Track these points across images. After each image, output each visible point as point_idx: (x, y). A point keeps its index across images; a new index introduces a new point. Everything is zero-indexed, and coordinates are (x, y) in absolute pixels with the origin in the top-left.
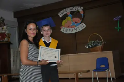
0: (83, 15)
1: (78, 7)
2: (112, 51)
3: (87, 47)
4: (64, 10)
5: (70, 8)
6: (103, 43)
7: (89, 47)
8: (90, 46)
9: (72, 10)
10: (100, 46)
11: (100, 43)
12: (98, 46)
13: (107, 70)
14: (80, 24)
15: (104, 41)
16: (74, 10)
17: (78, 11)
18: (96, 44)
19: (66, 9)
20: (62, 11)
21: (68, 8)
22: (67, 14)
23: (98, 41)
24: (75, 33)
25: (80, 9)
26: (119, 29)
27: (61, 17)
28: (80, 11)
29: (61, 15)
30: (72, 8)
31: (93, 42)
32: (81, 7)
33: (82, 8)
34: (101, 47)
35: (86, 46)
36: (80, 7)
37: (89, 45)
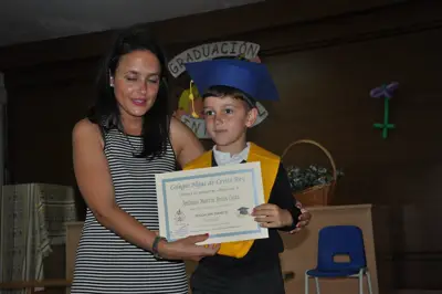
1: (242, 42)
2: (370, 205)
6: (336, 173)
9: (221, 55)
10: (322, 185)
11: (324, 174)
12: (316, 187)
13: (361, 272)
15: (337, 169)
16: (229, 54)
17: (243, 59)
18: (309, 179)
21: (206, 46)
23: (314, 169)
25: (250, 51)
26: (389, 130)
28: (248, 57)
29: (176, 67)
30: (219, 44)
31: (297, 170)
32: (254, 45)
33: (257, 47)
34: (327, 190)
36: (249, 44)
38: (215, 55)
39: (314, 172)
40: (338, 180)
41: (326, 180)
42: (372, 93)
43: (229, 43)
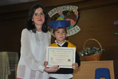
0: (77, 16)
1: (72, 6)
2: (113, 61)
3: (82, 55)
4: (55, 9)
5: (63, 7)
6: (102, 50)
7: (85, 55)
8: (87, 54)
9: (65, 10)
10: (97, 54)
11: (98, 50)
12: (95, 54)
14: (74, 26)
15: (102, 49)
16: (68, 10)
17: (73, 11)
18: (93, 51)
19: (57, 8)
20: (53, 10)
21: (60, 7)
22: (59, 14)
24: (67, 37)
25: (74, 9)
27: (51, 17)
28: (74, 11)
30: (65, 7)
31: (89, 49)
32: (76, 7)
33: (77, 8)
34: (99, 55)
35: (80, 54)
36: (74, 6)
37: (85, 52)
38: (64, 10)
39: (95, 49)
40: (102, 52)
41: (99, 52)
42: (115, 23)
43: (68, 6)
